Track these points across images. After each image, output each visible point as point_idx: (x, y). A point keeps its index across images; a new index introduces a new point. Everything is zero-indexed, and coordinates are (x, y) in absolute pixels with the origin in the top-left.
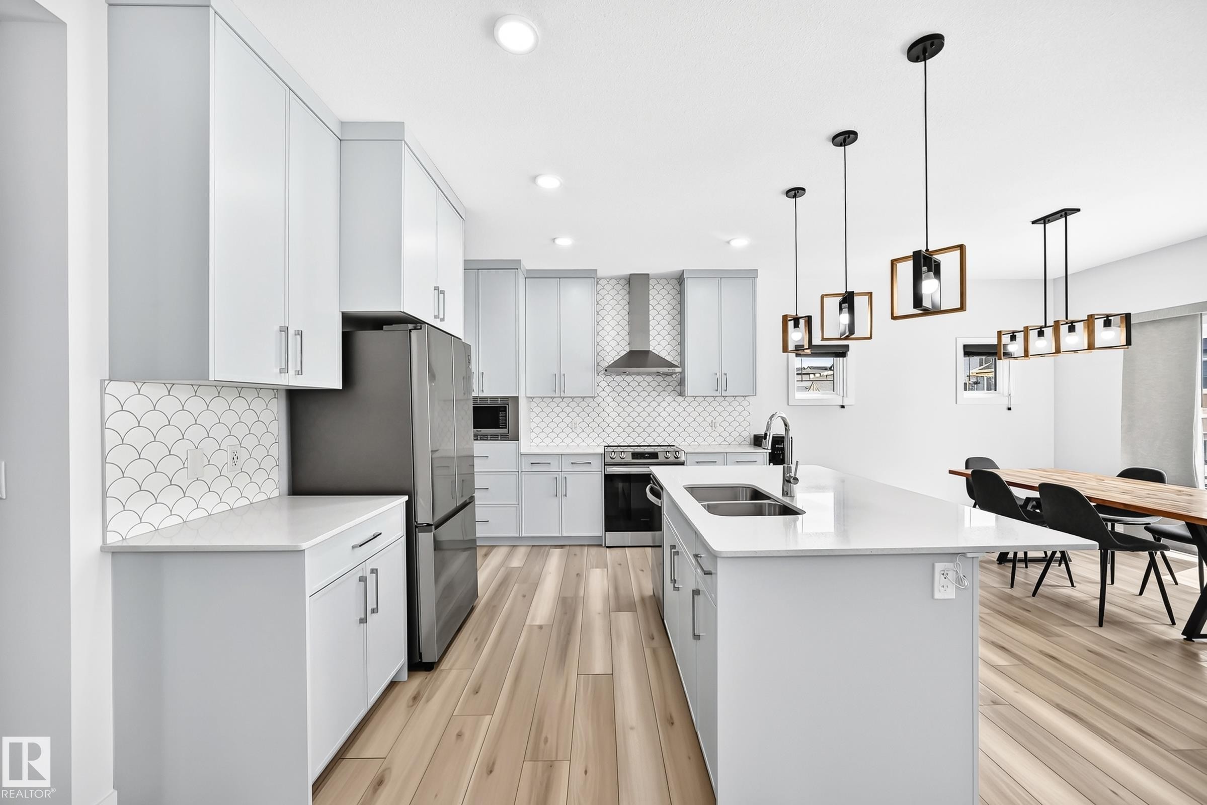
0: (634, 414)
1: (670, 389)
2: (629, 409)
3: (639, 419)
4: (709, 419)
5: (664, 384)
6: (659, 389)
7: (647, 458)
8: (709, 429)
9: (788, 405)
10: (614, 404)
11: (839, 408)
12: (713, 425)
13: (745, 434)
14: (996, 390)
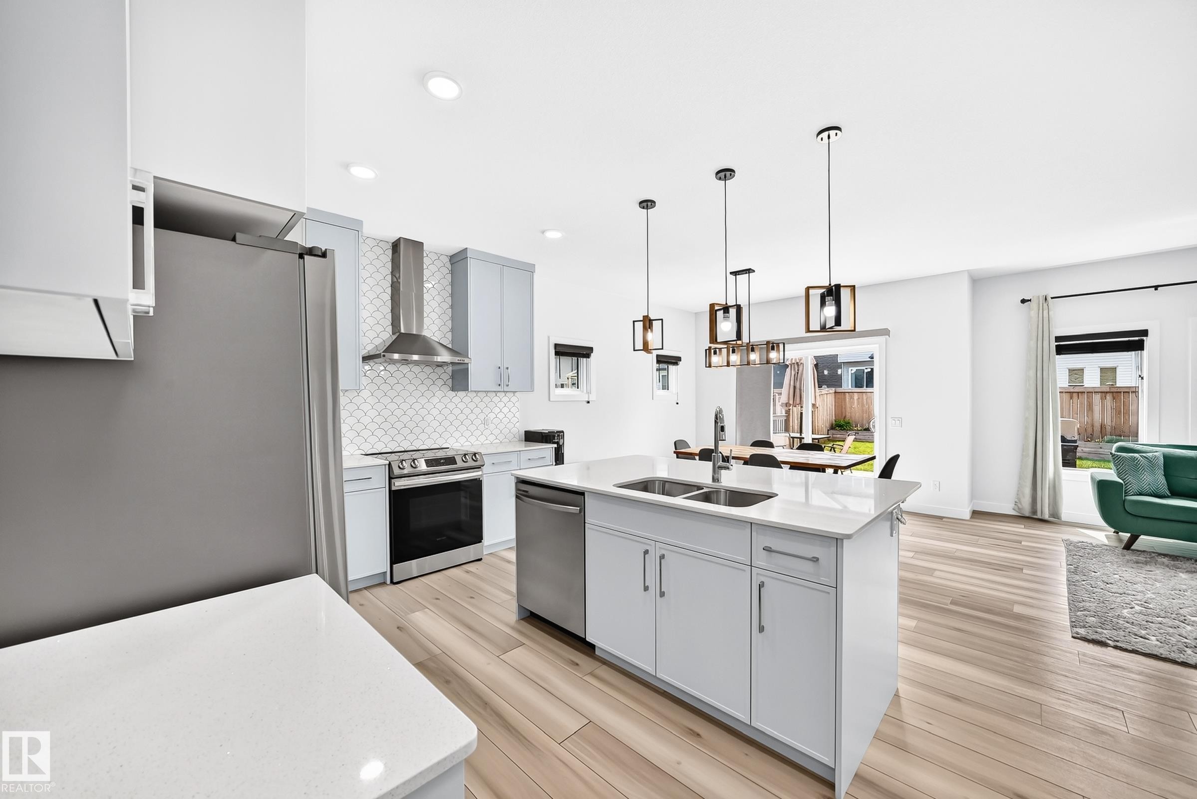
0: (398, 413)
1: (440, 382)
2: (392, 406)
3: (405, 419)
4: (482, 416)
5: (434, 376)
6: (429, 382)
7: (443, 464)
8: (482, 427)
9: (549, 400)
10: (372, 400)
11: (585, 403)
12: (485, 422)
13: (515, 430)
14: (668, 390)
